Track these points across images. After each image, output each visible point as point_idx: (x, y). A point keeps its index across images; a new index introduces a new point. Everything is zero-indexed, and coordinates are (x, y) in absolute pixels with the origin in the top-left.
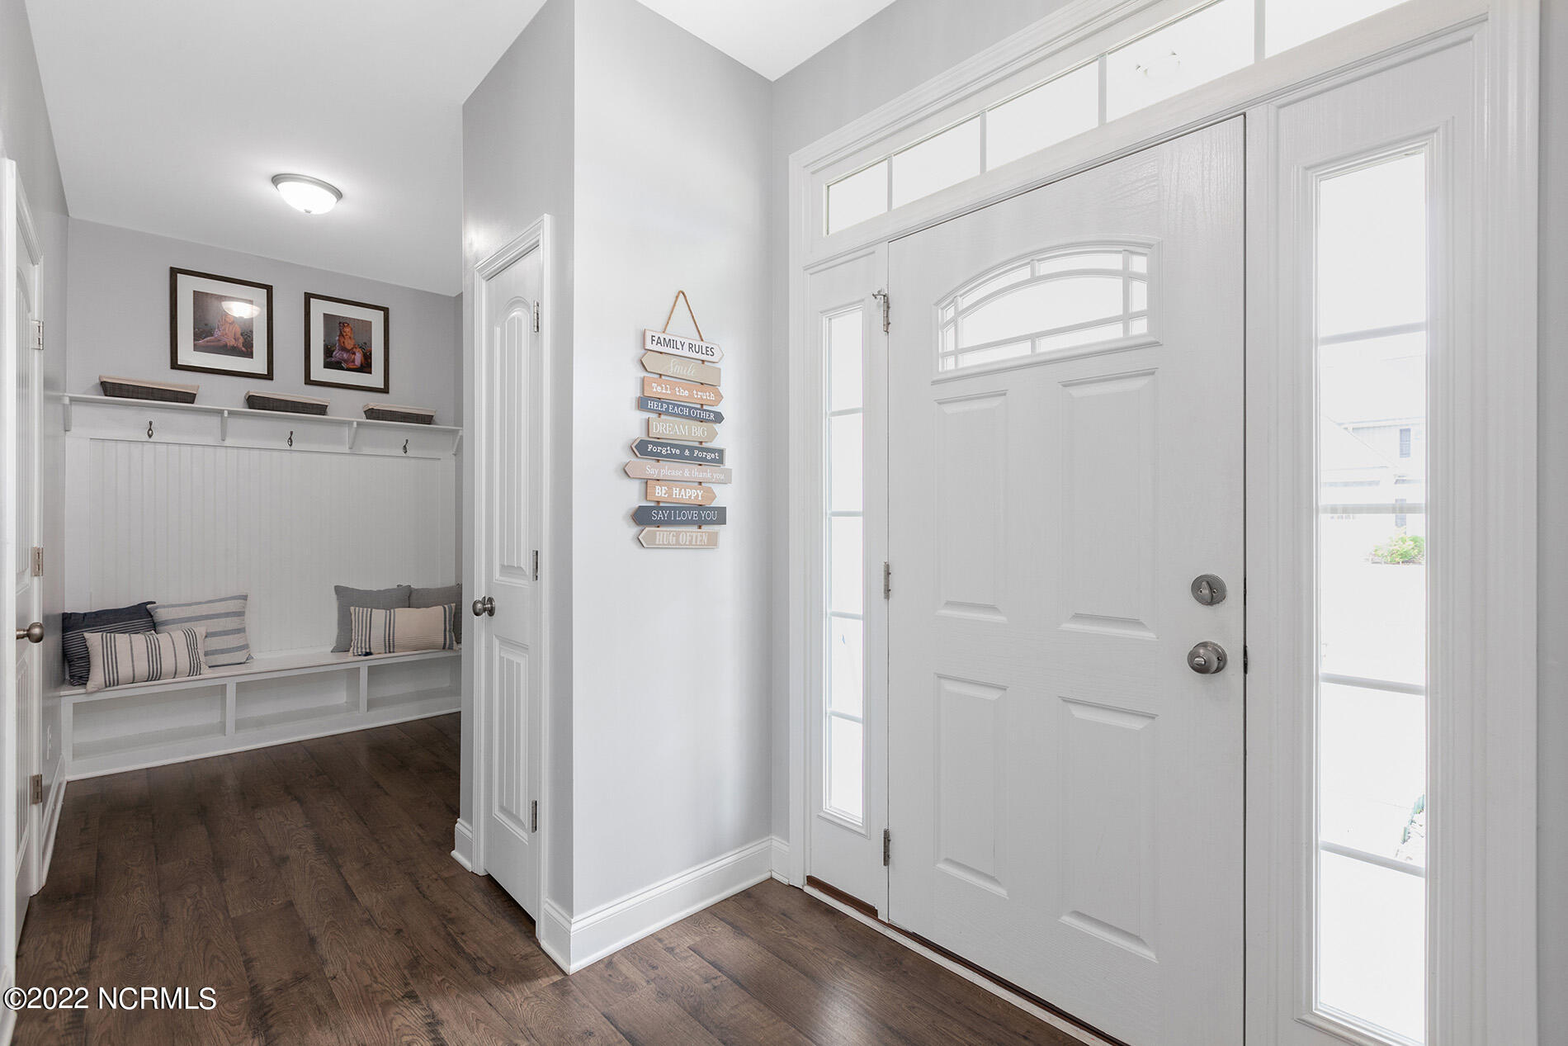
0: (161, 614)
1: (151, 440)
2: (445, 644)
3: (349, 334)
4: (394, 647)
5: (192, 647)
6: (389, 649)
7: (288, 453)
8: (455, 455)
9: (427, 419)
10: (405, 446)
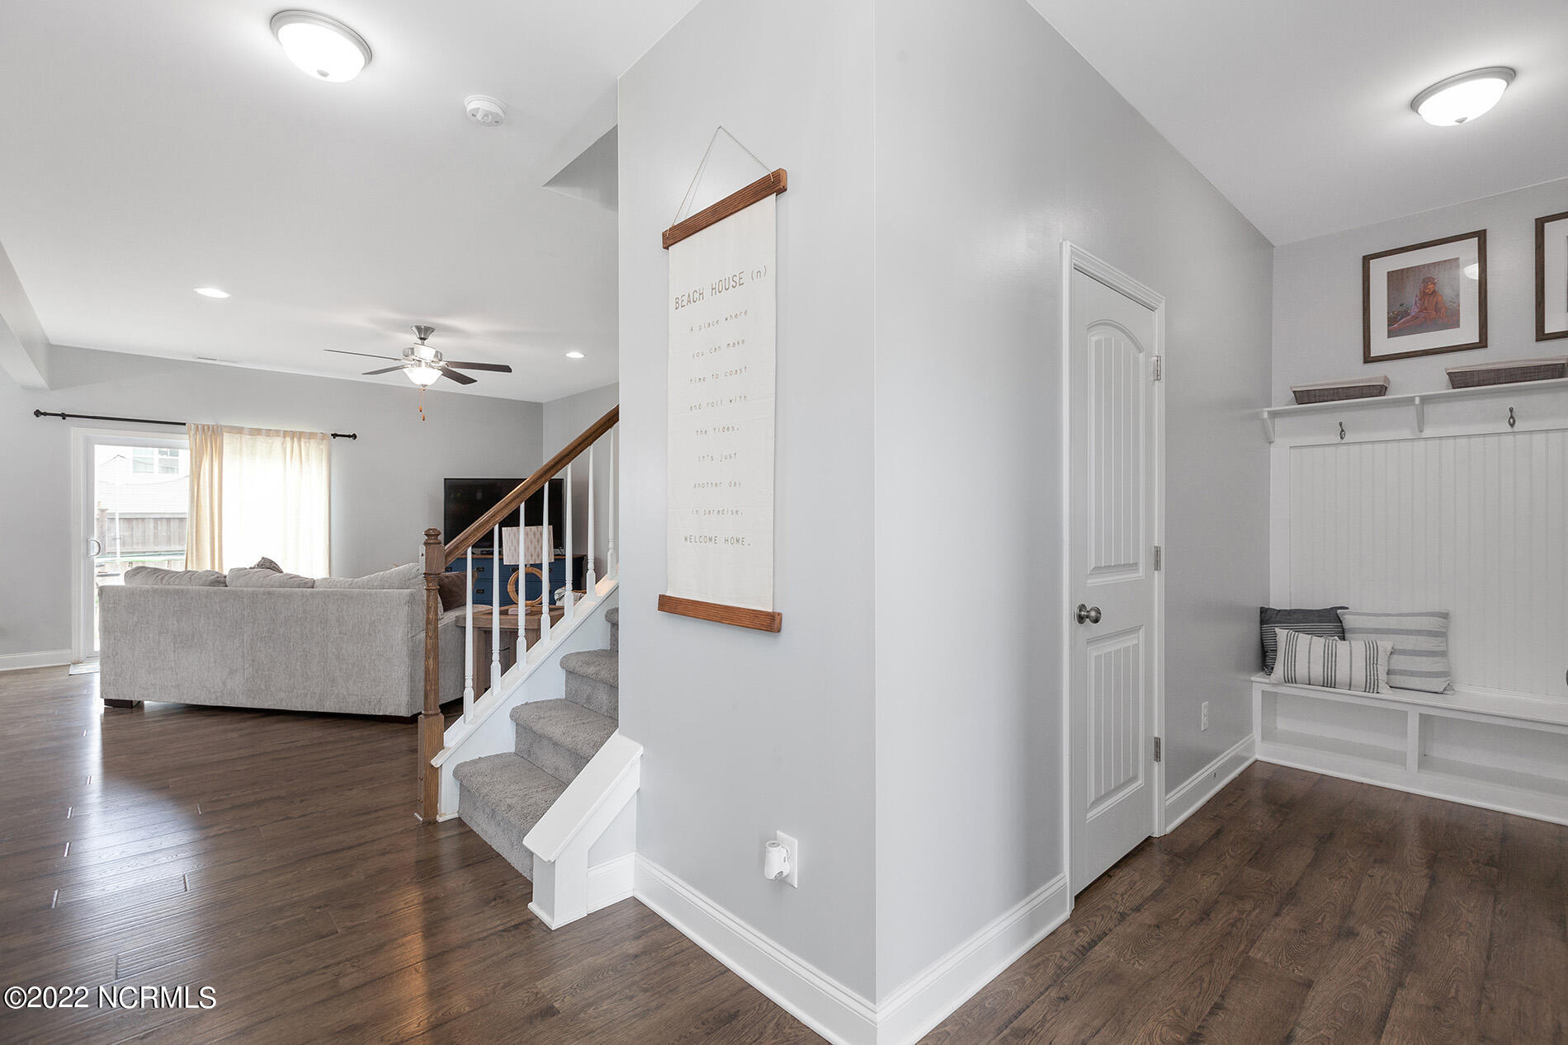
0: (1349, 621)
1: (1343, 442)
5: (1371, 661)
7: (1509, 437)
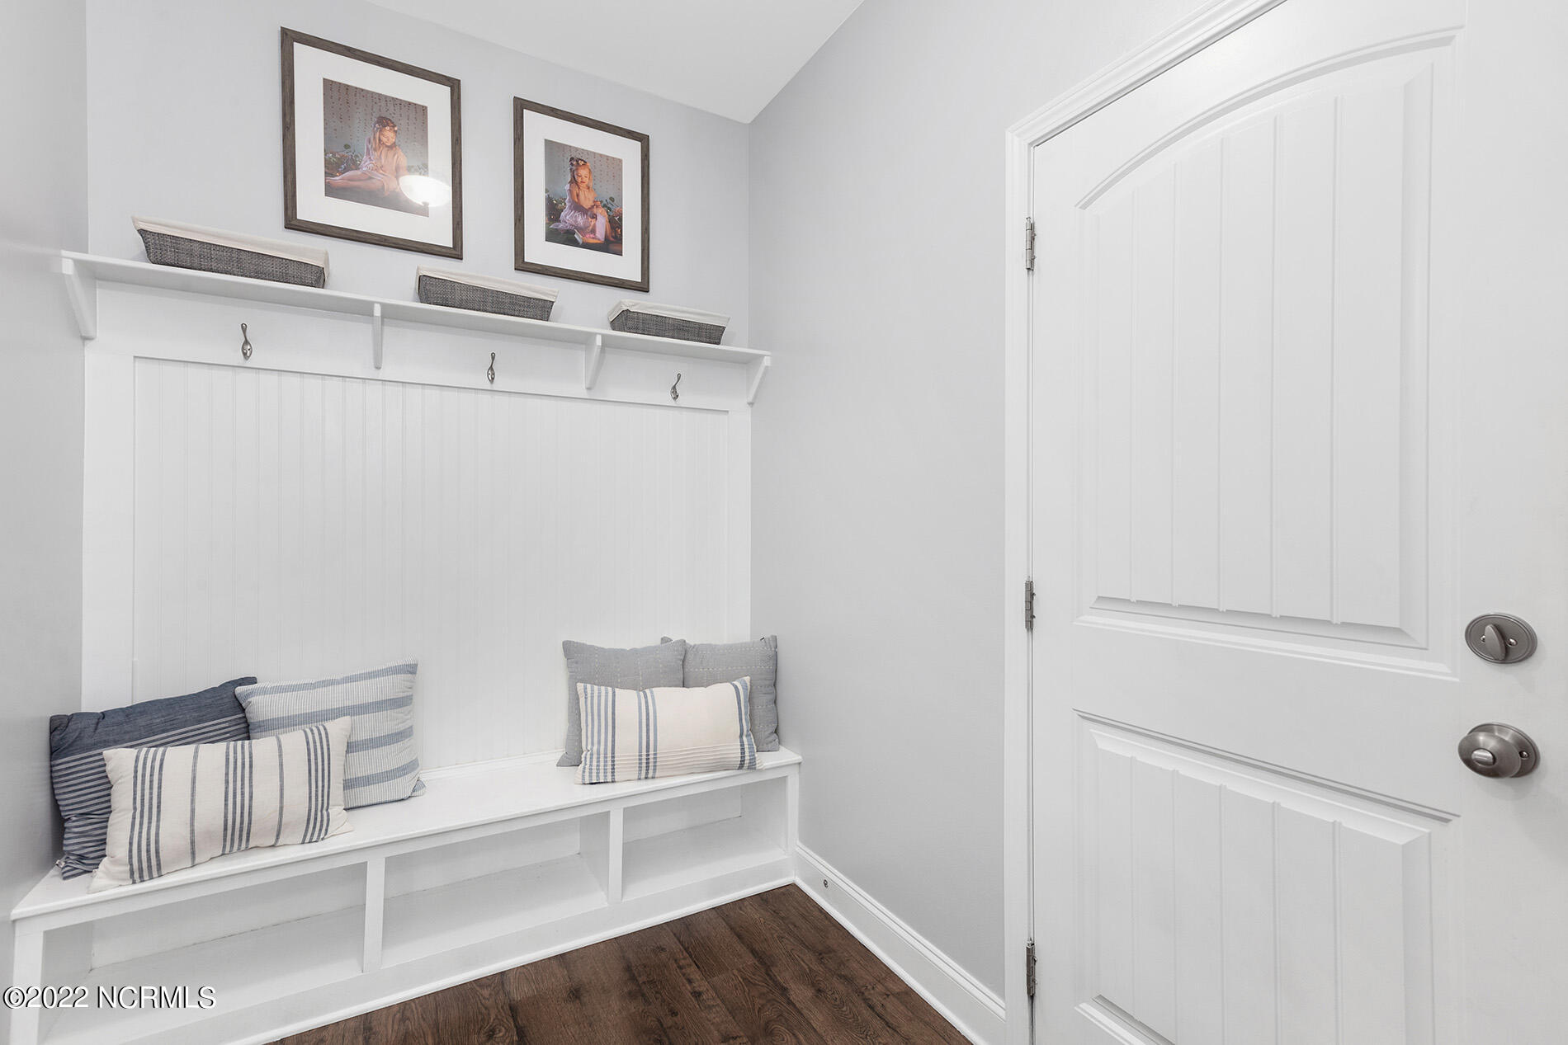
0: (260, 706)
1: (248, 363)
2: (743, 761)
3: (585, 180)
4: (655, 770)
6: (647, 773)
7: (486, 397)
8: (751, 404)
9: (712, 334)
10: (674, 387)
